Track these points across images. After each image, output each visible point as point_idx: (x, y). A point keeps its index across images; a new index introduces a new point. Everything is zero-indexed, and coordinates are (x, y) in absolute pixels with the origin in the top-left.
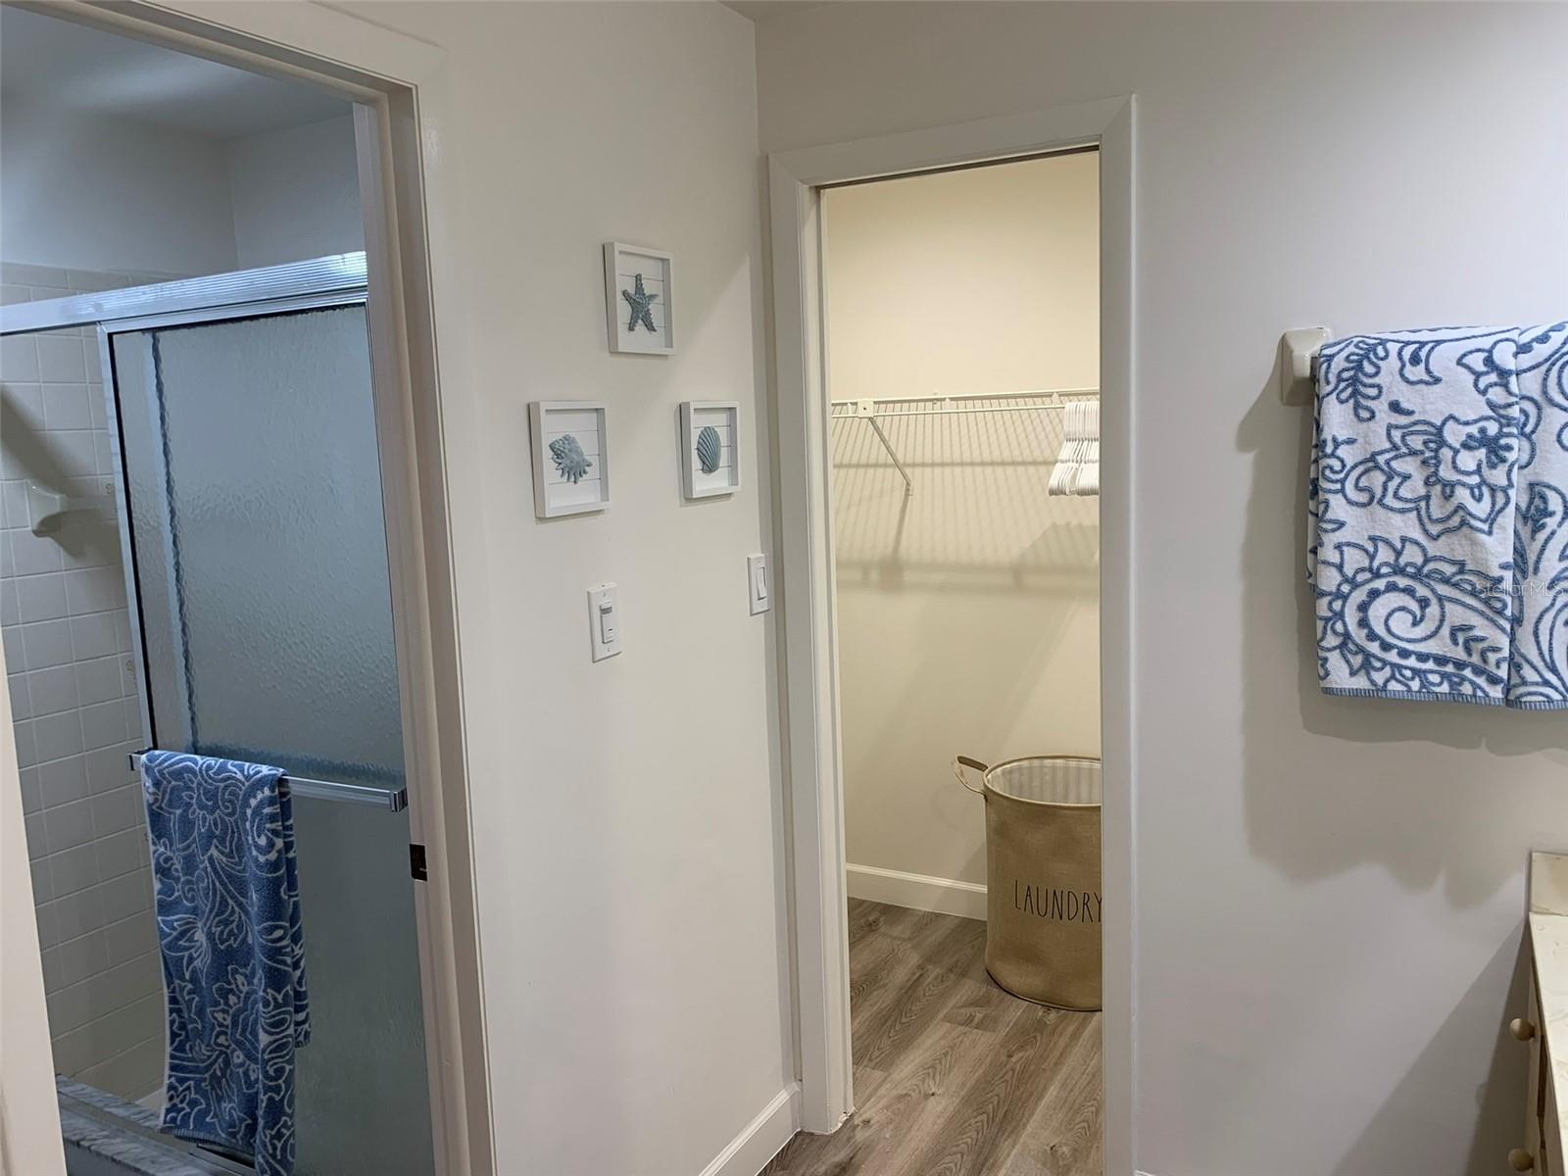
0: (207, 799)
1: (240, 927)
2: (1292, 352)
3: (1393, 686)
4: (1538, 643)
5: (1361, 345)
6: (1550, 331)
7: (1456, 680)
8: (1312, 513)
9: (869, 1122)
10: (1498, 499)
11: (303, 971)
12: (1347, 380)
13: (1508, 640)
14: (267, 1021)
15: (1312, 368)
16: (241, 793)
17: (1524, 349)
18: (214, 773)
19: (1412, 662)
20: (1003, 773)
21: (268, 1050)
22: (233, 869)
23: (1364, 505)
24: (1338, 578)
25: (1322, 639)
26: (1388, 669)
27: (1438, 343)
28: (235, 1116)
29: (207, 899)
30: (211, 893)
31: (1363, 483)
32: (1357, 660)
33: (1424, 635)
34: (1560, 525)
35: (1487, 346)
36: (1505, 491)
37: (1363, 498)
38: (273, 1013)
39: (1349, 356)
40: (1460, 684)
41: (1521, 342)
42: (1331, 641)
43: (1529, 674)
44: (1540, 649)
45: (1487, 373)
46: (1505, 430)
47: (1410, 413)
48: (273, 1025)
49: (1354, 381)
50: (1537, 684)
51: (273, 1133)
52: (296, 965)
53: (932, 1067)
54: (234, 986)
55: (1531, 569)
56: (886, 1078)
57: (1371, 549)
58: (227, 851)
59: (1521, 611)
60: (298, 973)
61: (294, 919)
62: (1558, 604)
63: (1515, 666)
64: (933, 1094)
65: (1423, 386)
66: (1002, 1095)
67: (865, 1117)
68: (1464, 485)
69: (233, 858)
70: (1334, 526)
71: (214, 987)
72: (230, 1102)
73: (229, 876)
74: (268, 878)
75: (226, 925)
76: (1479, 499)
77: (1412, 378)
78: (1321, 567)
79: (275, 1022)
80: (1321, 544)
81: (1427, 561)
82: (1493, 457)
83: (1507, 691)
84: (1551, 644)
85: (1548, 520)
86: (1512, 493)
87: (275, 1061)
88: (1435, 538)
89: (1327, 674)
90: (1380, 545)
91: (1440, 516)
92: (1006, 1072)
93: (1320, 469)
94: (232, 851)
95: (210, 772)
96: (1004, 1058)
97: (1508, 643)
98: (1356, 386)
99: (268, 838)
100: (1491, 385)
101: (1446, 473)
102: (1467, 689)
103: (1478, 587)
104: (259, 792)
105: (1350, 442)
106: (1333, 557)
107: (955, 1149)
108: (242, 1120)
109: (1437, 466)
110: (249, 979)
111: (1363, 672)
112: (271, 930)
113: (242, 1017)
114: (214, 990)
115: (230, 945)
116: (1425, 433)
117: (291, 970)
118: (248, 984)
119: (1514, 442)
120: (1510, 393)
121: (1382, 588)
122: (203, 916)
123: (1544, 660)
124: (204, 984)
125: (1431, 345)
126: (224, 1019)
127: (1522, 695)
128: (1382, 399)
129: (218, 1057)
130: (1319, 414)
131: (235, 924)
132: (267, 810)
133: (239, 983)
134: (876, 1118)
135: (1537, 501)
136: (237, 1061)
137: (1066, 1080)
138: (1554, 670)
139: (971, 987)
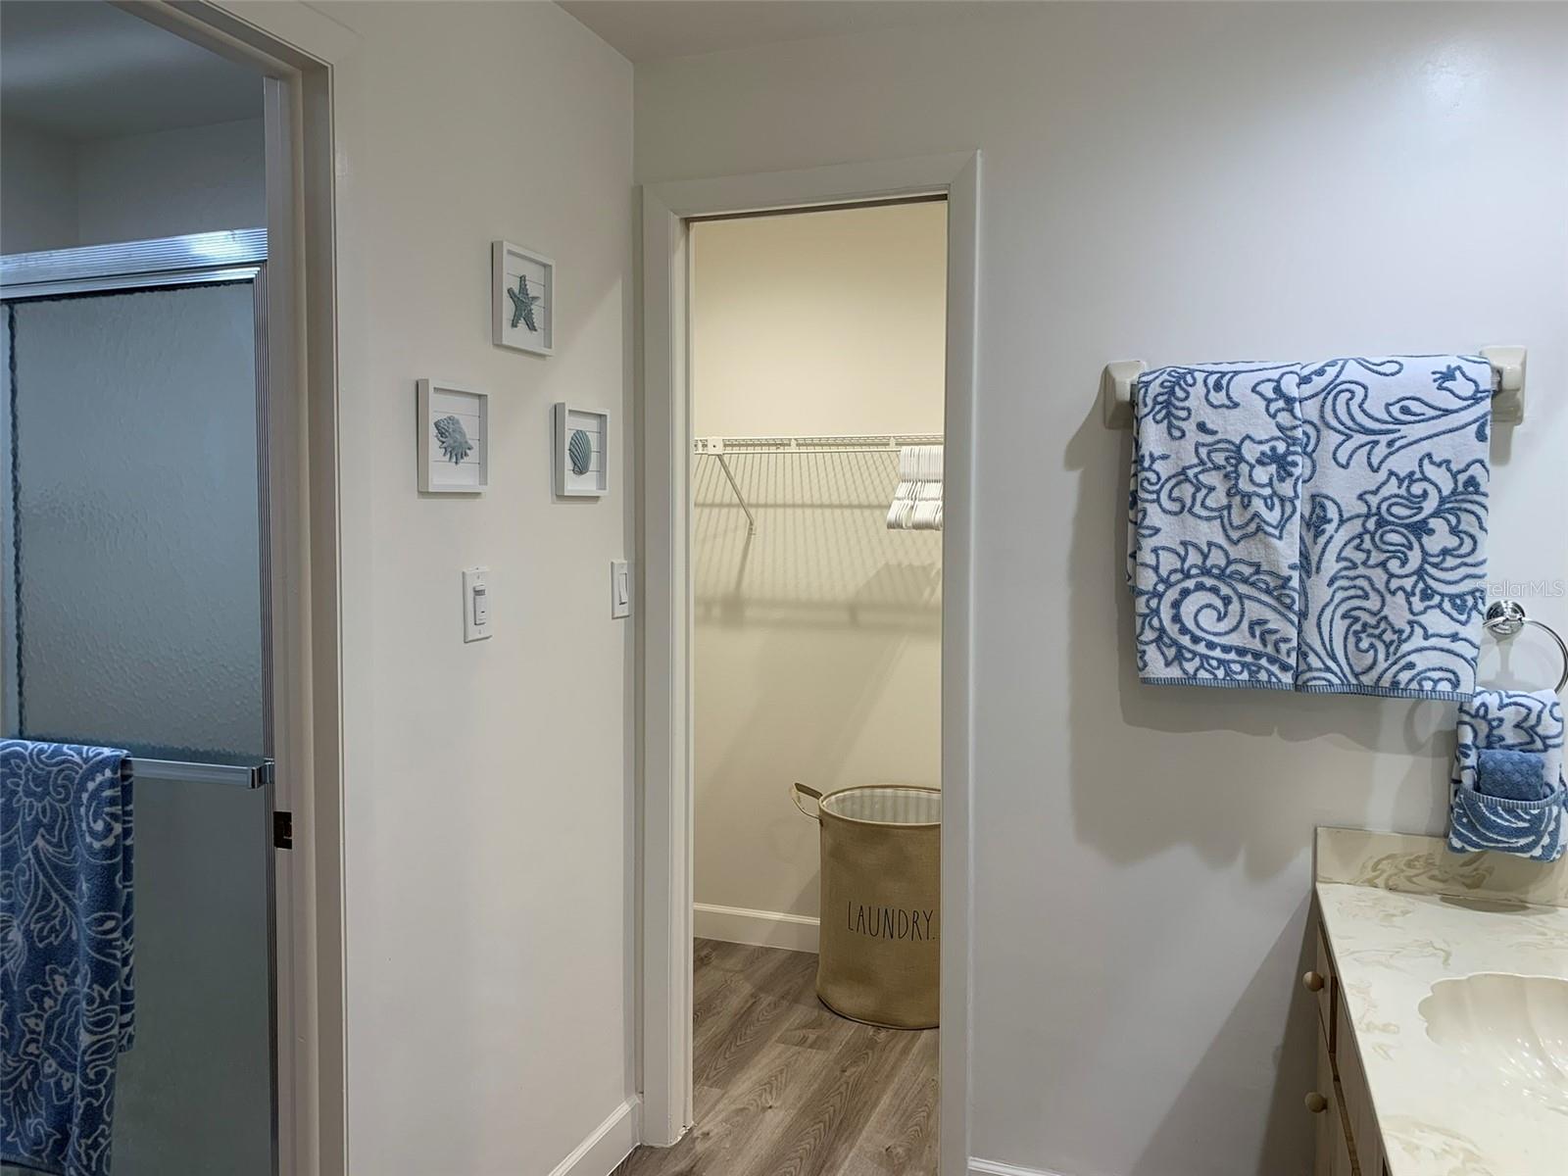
0: (36, 786)
1: (63, 923)
2: (1114, 380)
3: (1202, 674)
4: (1321, 634)
5: (1173, 373)
6: (1324, 366)
7: (1254, 668)
8: (1131, 522)
9: (708, 1134)
10: (1286, 509)
11: (131, 969)
12: (1161, 403)
13: (1296, 632)
14: (91, 1019)
15: (1131, 394)
16: (78, 776)
17: (1305, 380)
18: (47, 758)
19: (1217, 653)
20: (837, 800)
21: (90, 1052)
22: (59, 859)
23: (1176, 514)
24: (1155, 579)
25: (1141, 633)
26: (1197, 659)
27: (1236, 373)
28: (42, 1132)
29: (27, 893)
30: (32, 886)
31: (1175, 494)
32: (1171, 652)
33: (1227, 629)
34: (1337, 531)
35: (1276, 377)
36: (1292, 501)
37: (1175, 507)
38: (98, 1011)
39: (1162, 383)
40: (1258, 672)
41: (1302, 375)
42: (1149, 635)
43: (1313, 660)
44: (1322, 639)
45: (1276, 400)
46: (1292, 449)
47: (1214, 433)
48: (97, 1024)
49: (1168, 404)
50: (1320, 670)
51: (90, 1142)
52: (125, 962)
53: (769, 1083)
54: (50, 988)
55: (1314, 569)
56: (723, 1095)
57: (1183, 553)
58: (55, 840)
59: (1307, 606)
60: (127, 970)
61: (127, 912)
62: (1336, 601)
63: (1302, 655)
64: (770, 1107)
65: (1224, 410)
66: (838, 1106)
67: (705, 1129)
68: (1259, 495)
69: (61, 847)
70: (1151, 532)
71: (28, 989)
72: (36, 1118)
73: (55, 867)
74: (102, 865)
75: (48, 921)
76: (1271, 509)
77: (1216, 403)
78: (1139, 569)
79: (100, 1020)
80: (1140, 549)
81: (1229, 563)
82: (1282, 472)
83: (1296, 677)
84: (1331, 634)
85: (1327, 526)
86: (1298, 503)
87: (97, 1063)
88: (1235, 543)
89: (1145, 665)
90: (1190, 548)
91: (1240, 523)
92: (841, 1085)
93: (1139, 480)
94: (60, 839)
95: (42, 757)
96: (838, 1073)
97: (1296, 635)
98: (1169, 407)
99: (105, 822)
100: (1278, 410)
101: (1244, 485)
102: (1263, 676)
103: (1272, 585)
104: (98, 774)
105: (1164, 457)
106: (1150, 559)
107: (793, 1155)
108: (49, 1136)
109: (1237, 479)
110: (70, 979)
111: (1176, 663)
112: (101, 921)
113: (57, 1022)
114: (27, 994)
115: (51, 943)
116: (1227, 450)
117: (119, 964)
118: (69, 985)
119: (1298, 459)
120: (1295, 417)
121: (1192, 587)
122: (21, 912)
123: (1325, 649)
124: (15, 988)
125: (1231, 375)
126: (37, 1025)
127: (1308, 680)
128: (1191, 420)
129: (26, 1068)
130: (1138, 433)
131: (58, 919)
132: (108, 793)
133: (58, 984)
134: (716, 1131)
135: (1318, 510)
136: (47, 1070)
137: (899, 1089)
138: (1334, 659)
139: (802, 1013)
